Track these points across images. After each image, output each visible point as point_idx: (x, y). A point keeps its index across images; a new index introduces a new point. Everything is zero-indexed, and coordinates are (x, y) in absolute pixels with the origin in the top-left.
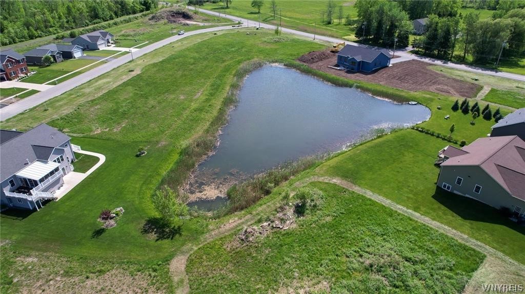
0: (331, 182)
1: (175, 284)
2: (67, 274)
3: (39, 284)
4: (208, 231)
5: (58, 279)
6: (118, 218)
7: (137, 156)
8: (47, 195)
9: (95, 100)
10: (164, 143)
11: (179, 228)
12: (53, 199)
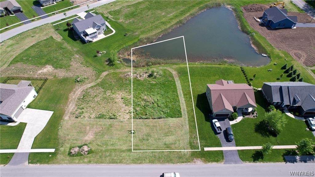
0: (172, 72)
1: (99, 78)
2: (82, 63)
3: (75, 63)
4: (120, 69)
5: (79, 64)
6: (102, 54)
7: (125, 36)
8: (91, 40)
9: (130, 5)
10: (137, 33)
11: (114, 64)
12: (92, 41)
